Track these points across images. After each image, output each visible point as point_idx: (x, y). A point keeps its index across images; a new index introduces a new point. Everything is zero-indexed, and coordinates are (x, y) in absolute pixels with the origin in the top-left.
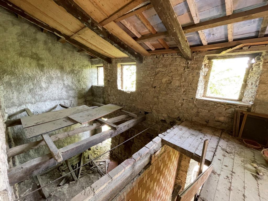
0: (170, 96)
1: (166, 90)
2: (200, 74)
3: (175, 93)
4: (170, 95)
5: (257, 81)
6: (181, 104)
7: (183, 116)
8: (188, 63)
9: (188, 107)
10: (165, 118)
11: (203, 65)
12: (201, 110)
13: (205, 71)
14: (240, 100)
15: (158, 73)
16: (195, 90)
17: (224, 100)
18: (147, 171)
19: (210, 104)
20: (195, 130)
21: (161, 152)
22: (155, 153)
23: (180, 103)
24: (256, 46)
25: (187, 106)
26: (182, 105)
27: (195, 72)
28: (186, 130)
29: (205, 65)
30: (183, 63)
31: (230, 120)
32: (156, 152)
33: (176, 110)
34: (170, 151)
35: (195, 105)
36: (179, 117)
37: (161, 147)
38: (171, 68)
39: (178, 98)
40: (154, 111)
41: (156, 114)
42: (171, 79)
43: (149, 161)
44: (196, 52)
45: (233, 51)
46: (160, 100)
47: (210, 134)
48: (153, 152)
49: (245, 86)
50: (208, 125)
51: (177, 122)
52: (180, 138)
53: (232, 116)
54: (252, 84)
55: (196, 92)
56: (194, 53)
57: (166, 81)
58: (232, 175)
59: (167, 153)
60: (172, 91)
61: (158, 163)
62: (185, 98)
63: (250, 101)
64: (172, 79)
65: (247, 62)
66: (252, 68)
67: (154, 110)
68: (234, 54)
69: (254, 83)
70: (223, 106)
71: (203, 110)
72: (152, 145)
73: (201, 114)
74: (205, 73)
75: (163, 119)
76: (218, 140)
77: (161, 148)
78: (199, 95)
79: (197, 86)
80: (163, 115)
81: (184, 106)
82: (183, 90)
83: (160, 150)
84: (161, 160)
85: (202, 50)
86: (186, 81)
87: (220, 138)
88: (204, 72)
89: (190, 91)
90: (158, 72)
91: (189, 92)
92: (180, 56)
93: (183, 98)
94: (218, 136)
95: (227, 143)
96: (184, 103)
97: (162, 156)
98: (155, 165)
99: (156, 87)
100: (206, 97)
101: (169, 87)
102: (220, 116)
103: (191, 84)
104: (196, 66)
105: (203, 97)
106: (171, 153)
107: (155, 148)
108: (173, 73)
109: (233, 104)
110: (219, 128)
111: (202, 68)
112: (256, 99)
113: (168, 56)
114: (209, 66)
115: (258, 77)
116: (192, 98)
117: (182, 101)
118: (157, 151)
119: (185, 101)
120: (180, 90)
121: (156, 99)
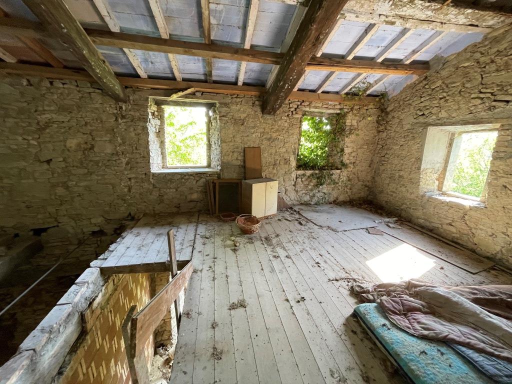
0: (100, 178)
1: (85, 165)
2: (147, 129)
3: (108, 168)
4: (97, 175)
5: (218, 139)
6: (128, 188)
7: (137, 210)
8: (121, 108)
9: (142, 191)
10: (99, 226)
11: (150, 114)
12: (165, 190)
13: (156, 125)
14: (209, 166)
15: (48, 125)
16: (146, 159)
17: (192, 169)
18: (81, 352)
19: (175, 178)
20: (163, 225)
21: (108, 295)
22: (91, 303)
23: (125, 186)
24: (208, 94)
25: (140, 189)
26: (129, 191)
27: (138, 126)
28: (147, 232)
29: (153, 114)
30: (110, 107)
31: (204, 196)
32: (94, 300)
33: (120, 201)
34: (128, 282)
35: (154, 185)
36: (130, 214)
37: (103, 286)
38: (84, 114)
39: (118, 178)
40: (65, 220)
41: (74, 225)
42: (91, 139)
43: (79, 329)
44: (132, 88)
45: (186, 96)
46: (76, 189)
47: (184, 223)
48: (85, 305)
49: (209, 146)
50: (180, 212)
51: (127, 225)
52: (139, 249)
53: (205, 189)
54: (215, 144)
55: (149, 162)
56: (128, 89)
57: (79, 145)
58: (214, 262)
59: (123, 289)
60: (100, 165)
61: (106, 319)
62: (133, 176)
63: (218, 166)
64: (93, 139)
65: (204, 114)
66: (211, 123)
67: (64, 216)
68: (188, 100)
69: (216, 142)
70: (192, 177)
71: (168, 190)
72: (77, 291)
73: (166, 197)
74: (157, 127)
75: (97, 229)
76: (195, 228)
77: (104, 288)
78: (156, 167)
79: (149, 152)
80: (93, 221)
81: (133, 191)
82: (124, 161)
83: (103, 291)
84: (111, 311)
85: (142, 86)
86: (125, 142)
87: (198, 223)
88: (154, 126)
89: (139, 160)
90: (46, 123)
91: (137, 163)
92: (100, 91)
93: (129, 176)
94: (195, 222)
95: (205, 226)
96: (132, 185)
97: (112, 302)
98: (98, 327)
99: (51, 160)
100: (167, 168)
101: (90, 159)
102: (192, 194)
103: (136, 149)
104: (137, 114)
105: (163, 168)
106: (132, 285)
107: (87, 295)
108: (91, 126)
109: (202, 172)
110: (195, 210)
111: (150, 119)
112: (222, 162)
113: (65, 86)
114: (160, 116)
115: (218, 135)
116: (145, 174)
117: (129, 183)
118: (97, 296)
119: (133, 181)
120: (118, 161)
121: (60, 191)
